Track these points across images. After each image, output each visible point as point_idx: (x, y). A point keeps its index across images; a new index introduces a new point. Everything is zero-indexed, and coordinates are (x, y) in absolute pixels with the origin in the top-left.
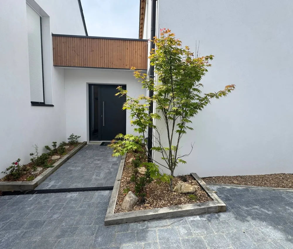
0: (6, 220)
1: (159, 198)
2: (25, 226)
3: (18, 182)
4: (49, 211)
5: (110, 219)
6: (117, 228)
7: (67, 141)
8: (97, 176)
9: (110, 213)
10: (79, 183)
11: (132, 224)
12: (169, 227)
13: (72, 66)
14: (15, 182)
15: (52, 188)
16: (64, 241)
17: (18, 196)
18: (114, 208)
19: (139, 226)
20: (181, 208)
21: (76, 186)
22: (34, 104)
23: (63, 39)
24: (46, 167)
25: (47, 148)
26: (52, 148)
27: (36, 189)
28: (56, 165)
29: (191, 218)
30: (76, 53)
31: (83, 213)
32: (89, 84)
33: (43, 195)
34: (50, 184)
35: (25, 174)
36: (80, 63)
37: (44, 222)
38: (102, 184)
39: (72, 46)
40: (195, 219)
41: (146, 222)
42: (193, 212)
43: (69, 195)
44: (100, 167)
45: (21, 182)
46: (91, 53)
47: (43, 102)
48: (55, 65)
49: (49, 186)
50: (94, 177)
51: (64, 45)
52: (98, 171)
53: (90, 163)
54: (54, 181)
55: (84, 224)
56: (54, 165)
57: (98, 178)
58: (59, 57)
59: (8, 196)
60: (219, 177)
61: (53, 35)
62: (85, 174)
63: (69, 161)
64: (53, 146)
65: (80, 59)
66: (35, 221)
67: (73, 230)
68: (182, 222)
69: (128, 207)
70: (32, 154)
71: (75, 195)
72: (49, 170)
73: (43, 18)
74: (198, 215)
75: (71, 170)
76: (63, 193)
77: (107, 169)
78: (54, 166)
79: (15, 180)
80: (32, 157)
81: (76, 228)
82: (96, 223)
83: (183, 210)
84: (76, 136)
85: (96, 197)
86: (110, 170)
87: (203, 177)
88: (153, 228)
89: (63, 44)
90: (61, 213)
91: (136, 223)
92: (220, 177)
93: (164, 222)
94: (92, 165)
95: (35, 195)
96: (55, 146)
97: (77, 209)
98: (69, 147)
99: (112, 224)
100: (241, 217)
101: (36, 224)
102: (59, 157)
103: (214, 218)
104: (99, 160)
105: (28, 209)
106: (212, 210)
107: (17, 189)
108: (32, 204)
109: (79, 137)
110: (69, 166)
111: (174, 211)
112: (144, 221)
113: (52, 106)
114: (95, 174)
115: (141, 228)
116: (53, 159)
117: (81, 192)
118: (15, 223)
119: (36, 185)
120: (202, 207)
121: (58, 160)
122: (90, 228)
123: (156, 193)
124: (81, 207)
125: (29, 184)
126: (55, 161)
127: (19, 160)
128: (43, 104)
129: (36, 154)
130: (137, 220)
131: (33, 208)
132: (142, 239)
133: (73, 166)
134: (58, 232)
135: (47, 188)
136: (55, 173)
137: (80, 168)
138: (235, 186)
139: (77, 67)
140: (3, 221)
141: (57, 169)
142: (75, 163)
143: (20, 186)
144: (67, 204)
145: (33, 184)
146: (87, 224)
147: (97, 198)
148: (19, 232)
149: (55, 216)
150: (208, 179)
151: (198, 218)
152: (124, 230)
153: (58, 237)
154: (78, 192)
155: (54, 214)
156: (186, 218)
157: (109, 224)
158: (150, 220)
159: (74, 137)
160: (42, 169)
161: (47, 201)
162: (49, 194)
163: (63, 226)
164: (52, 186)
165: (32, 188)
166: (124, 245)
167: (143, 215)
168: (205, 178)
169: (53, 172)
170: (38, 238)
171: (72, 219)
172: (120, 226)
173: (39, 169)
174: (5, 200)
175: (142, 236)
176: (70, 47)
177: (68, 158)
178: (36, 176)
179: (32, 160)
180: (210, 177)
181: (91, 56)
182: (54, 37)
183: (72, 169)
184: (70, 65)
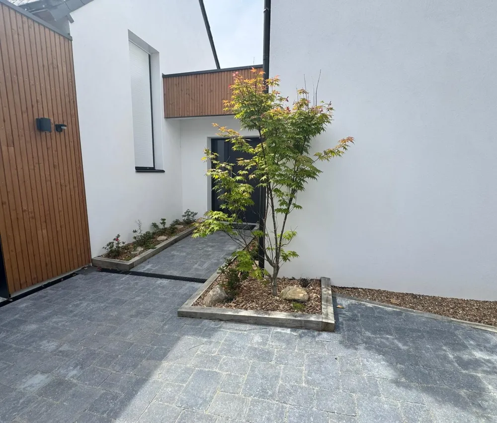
0: (97, 293)
1: (252, 299)
2: (109, 301)
3: (116, 260)
4: (134, 293)
5: (184, 310)
6: (189, 321)
7: (181, 219)
8: (199, 265)
9: (187, 304)
10: (176, 270)
11: (206, 321)
12: (245, 332)
13: (186, 116)
14: (114, 259)
15: (146, 272)
16: (135, 320)
17: (113, 275)
18: (194, 301)
19: (212, 324)
20: (269, 315)
21: (171, 273)
22: (139, 170)
23: (175, 80)
24: (147, 248)
25: (155, 225)
26: (161, 227)
27: (131, 270)
28: (158, 246)
29: (279, 330)
30: (191, 97)
31: (164, 300)
32: (212, 139)
33: (135, 277)
34: (146, 268)
35: (125, 253)
36: (196, 111)
37: (126, 302)
38: (200, 275)
39: (185, 88)
40: (283, 331)
41: (222, 322)
42: (284, 322)
43: (160, 281)
44: (210, 255)
45: (118, 260)
46: (209, 94)
47: (153, 166)
48: (167, 117)
49: (145, 269)
50: (196, 266)
51: (177, 87)
52: (203, 260)
53: (199, 249)
54: (152, 265)
55: (160, 311)
56: (156, 246)
57: (200, 268)
58: (170, 106)
59: (105, 273)
60: (370, 290)
61: (164, 77)
62: (187, 262)
63: (177, 244)
64: (162, 223)
65: (196, 105)
66: (119, 299)
67: (147, 313)
68: (264, 331)
69: (209, 302)
70: (135, 232)
71: (165, 282)
72: (150, 251)
73: (152, 55)
74: (291, 328)
75: (173, 255)
76: (155, 278)
77: (217, 258)
78: (156, 248)
79: (115, 257)
80: (135, 235)
81: (150, 313)
82: (171, 312)
83: (270, 317)
84: (192, 213)
85: (186, 287)
86: (218, 260)
87: (343, 286)
88: (226, 329)
89: (175, 86)
90: (144, 297)
91: (211, 321)
92: (372, 290)
93: (242, 327)
94: (200, 252)
95: (128, 276)
96: (164, 223)
97: (160, 296)
98: (182, 226)
99: (186, 317)
100: (350, 343)
101: (119, 302)
102: (165, 238)
103: (308, 335)
104: (212, 247)
105: (118, 287)
106: (312, 325)
107: (115, 268)
108: (122, 284)
109: (196, 214)
110: (174, 250)
111: (259, 316)
112: (221, 320)
113: (163, 171)
114: (198, 264)
115: (213, 326)
116: (158, 239)
117: (172, 280)
118: (102, 297)
119: (132, 266)
120: (297, 319)
121: (163, 241)
122: (163, 315)
123: (252, 294)
124: (165, 295)
125: (126, 263)
126: (159, 242)
127: (119, 236)
128: (152, 170)
129: (139, 231)
130: (212, 317)
131: (122, 288)
132: (207, 336)
133: (178, 251)
134: (133, 312)
135: (142, 270)
136: (156, 257)
137: (184, 254)
138: (382, 306)
139: (191, 117)
140: (94, 293)
141: (159, 252)
142: (182, 247)
143: (117, 264)
144: (154, 289)
145: (129, 264)
146: (163, 312)
147: (187, 289)
148: (102, 305)
149: (138, 298)
150: (349, 289)
151: (288, 331)
152: (194, 325)
153: (132, 316)
154: (169, 280)
155: (138, 296)
156: (272, 328)
157: (182, 315)
158: (228, 320)
159: (190, 213)
160: (143, 249)
161: (137, 283)
162: (141, 277)
163: (140, 308)
164: (148, 269)
165: (127, 269)
166: (186, 337)
167: (220, 313)
168: (346, 288)
169: (153, 254)
170: (115, 313)
171: (150, 304)
172: (193, 320)
173: (140, 249)
174: (101, 276)
175: (209, 333)
176: (183, 90)
177: (176, 241)
178: (135, 256)
179: (135, 238)
180: (354, 288)
181: (209, 99)
182: (165, 79)
183: (175, 253)
184: (183, 116)
